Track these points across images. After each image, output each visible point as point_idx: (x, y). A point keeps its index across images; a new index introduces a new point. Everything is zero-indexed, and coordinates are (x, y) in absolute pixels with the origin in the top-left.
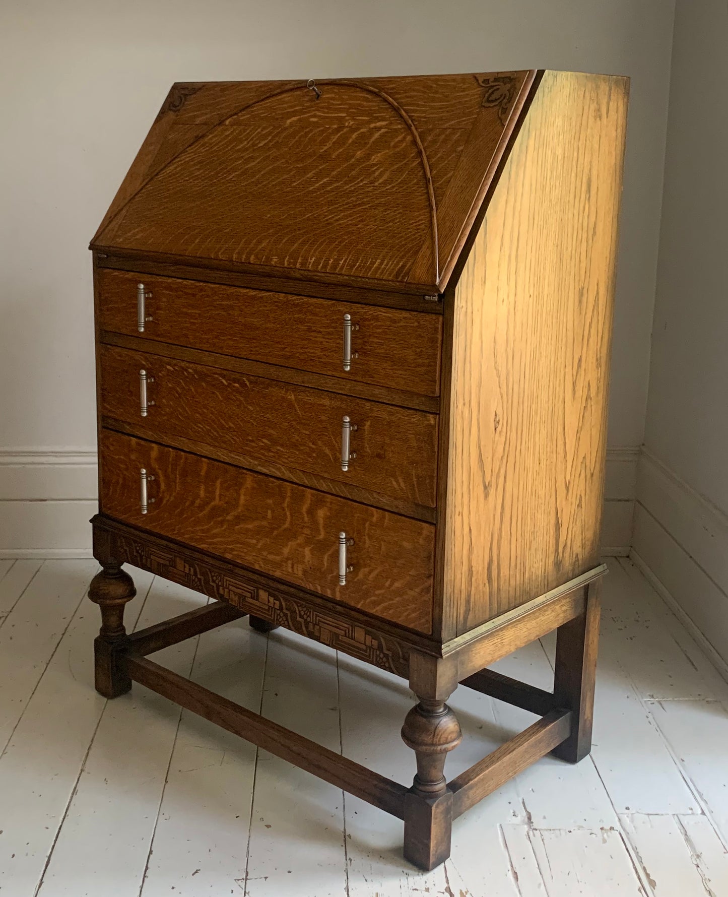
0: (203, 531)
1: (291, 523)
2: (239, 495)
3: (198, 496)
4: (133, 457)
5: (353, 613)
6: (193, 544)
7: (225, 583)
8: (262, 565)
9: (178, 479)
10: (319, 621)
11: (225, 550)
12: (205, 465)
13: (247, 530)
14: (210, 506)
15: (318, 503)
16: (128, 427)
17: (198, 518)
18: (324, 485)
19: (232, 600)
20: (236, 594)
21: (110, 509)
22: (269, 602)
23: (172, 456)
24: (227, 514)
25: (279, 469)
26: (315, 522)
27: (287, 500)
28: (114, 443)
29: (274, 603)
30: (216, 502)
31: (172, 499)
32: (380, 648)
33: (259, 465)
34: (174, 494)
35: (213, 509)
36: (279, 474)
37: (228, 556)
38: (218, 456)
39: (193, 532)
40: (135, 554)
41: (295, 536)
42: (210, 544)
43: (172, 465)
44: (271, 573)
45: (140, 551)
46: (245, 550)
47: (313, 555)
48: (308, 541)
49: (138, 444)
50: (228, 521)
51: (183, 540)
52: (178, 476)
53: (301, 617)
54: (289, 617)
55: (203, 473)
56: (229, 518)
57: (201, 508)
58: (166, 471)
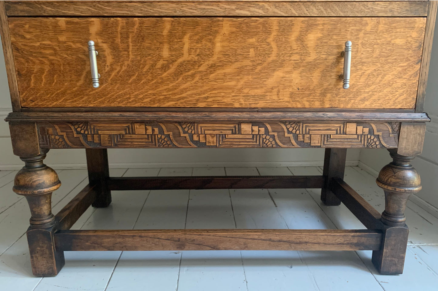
0: (168, 90)
1: (278, 55)
2: (213, 44)
3: (160, 57)
4: (62, 38)
5: (343, 113)
6: (156, 106)
7: (199, 130)
8: (243, 102)
9: (131, 48)
10: (309, 130)
11: (198, 100)
12: (167, 24)
13: (225, 75)
14: (176, 64)
15: (309, 28)
16: (49, 8)
17: (162, 79)
18: (315, 10)
19: (209, 142)
20: (212, 136)
21: (32, 101)
22: (252, 131)
23: (120, 25)
24: (199, 66)
25: (262, 7)
26: (304, 47)
27: (274, 33)
28: (31, 30)
29: (259, 131)
30: (186, 57)
31: (124, 68)
32: (371, 132)
33: (237, 9)
34: (126, 63)
35: (181, 65)
36: (261, 12)
37: (201, 105)
38: (184, 11)
39: (154, 95)
40: (75, 135)
41: (281, 65)
42: (179, 99)
43: (121, 33)
44: (253, 106)
45: (82, 132)
46: (223, 94)
47: (301, 77)
48: (296, 66)
49: (67, 23)
50: (200, 72)
51: (142, 105)
52: (131, 44)
53: (289, 132)
54: (276, 138)
55: (165, 32)
56: (202, 68)
57: (165, 68)
58: (113, 42)
